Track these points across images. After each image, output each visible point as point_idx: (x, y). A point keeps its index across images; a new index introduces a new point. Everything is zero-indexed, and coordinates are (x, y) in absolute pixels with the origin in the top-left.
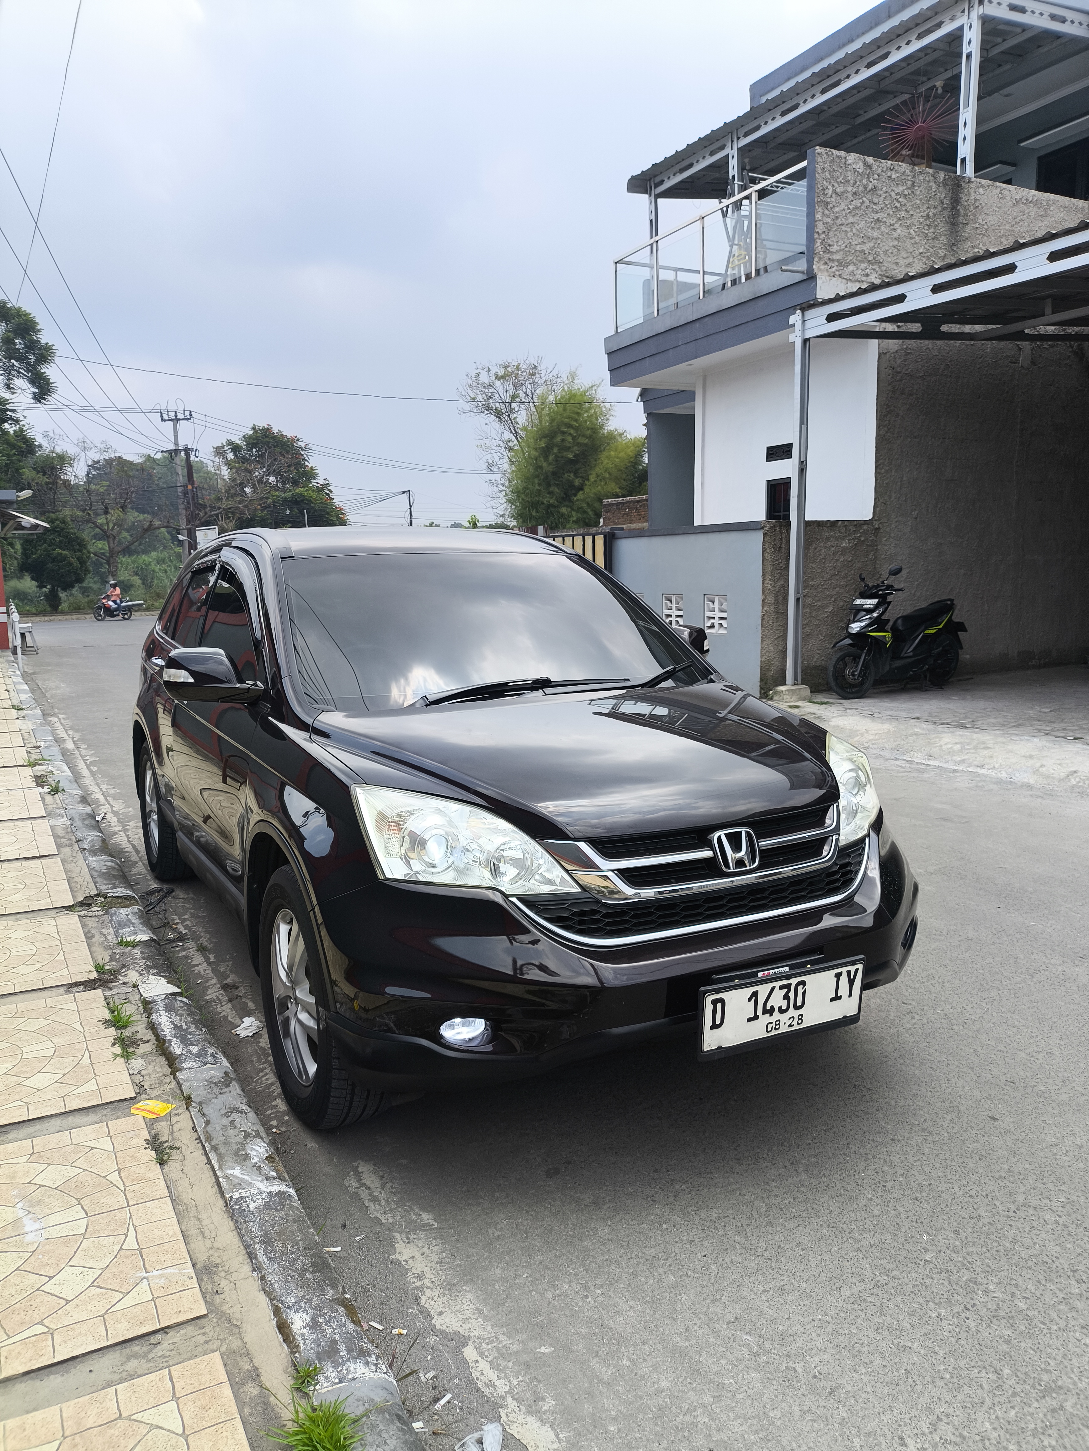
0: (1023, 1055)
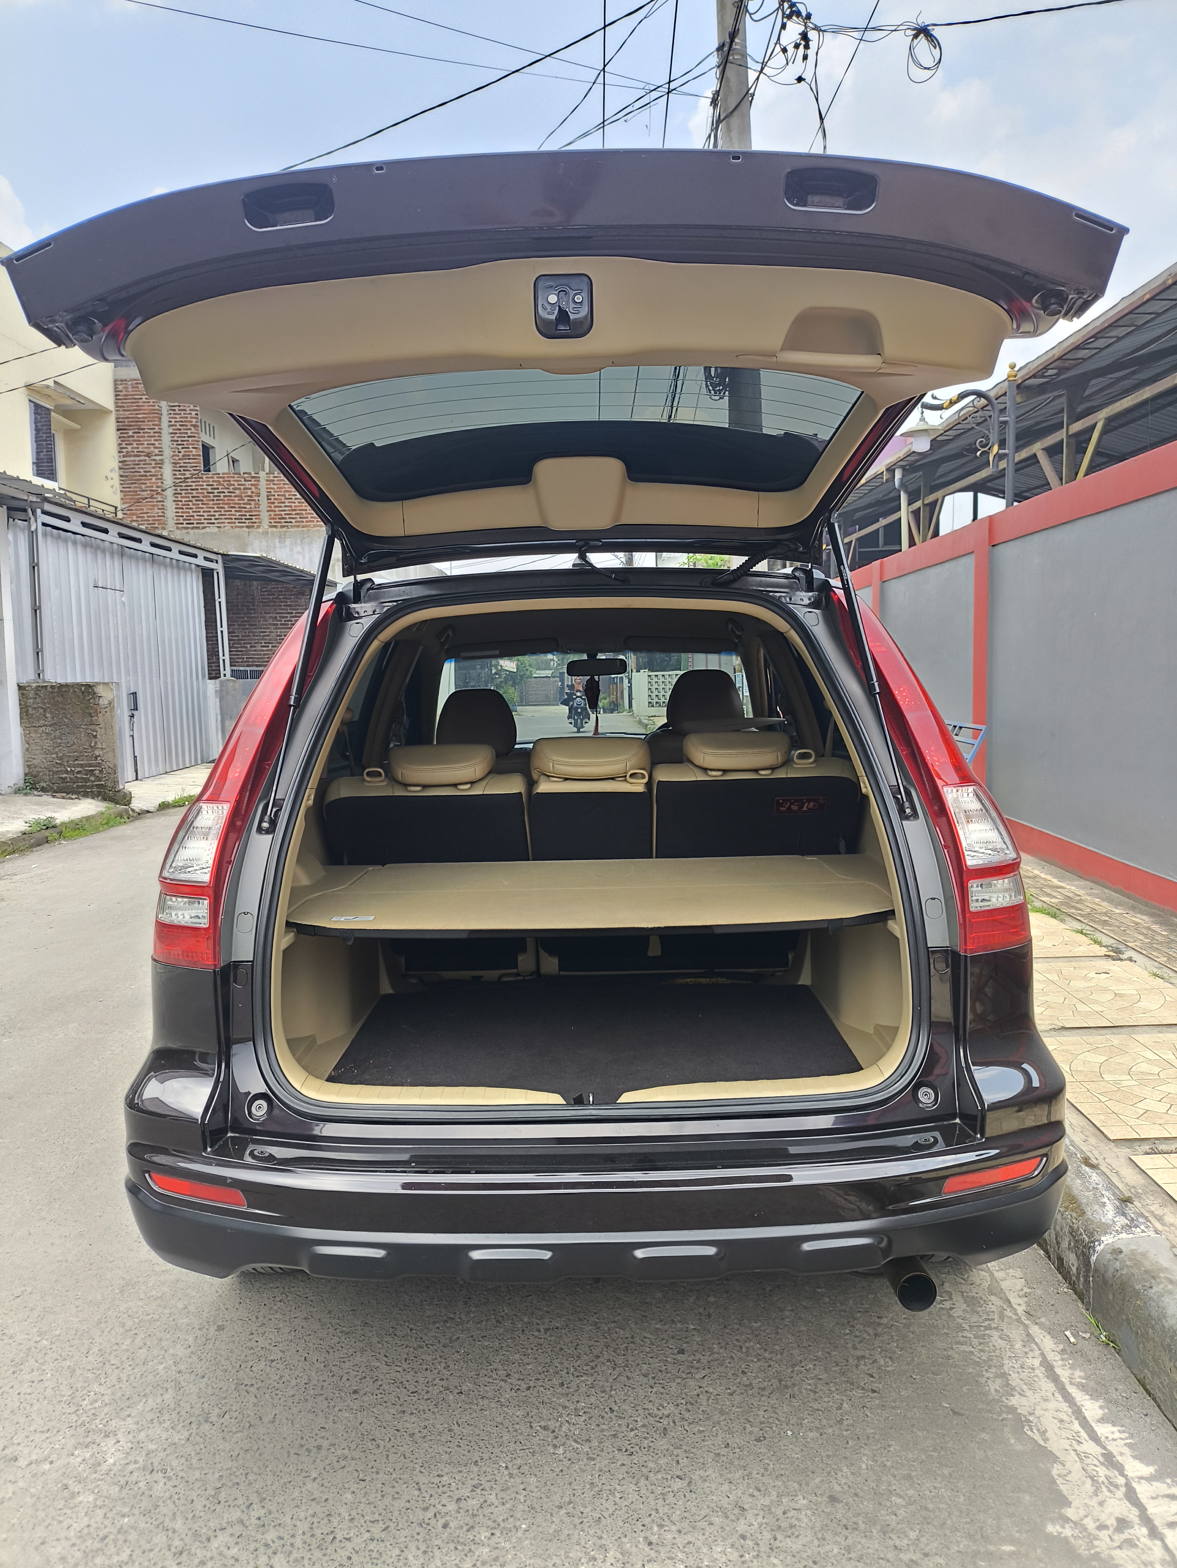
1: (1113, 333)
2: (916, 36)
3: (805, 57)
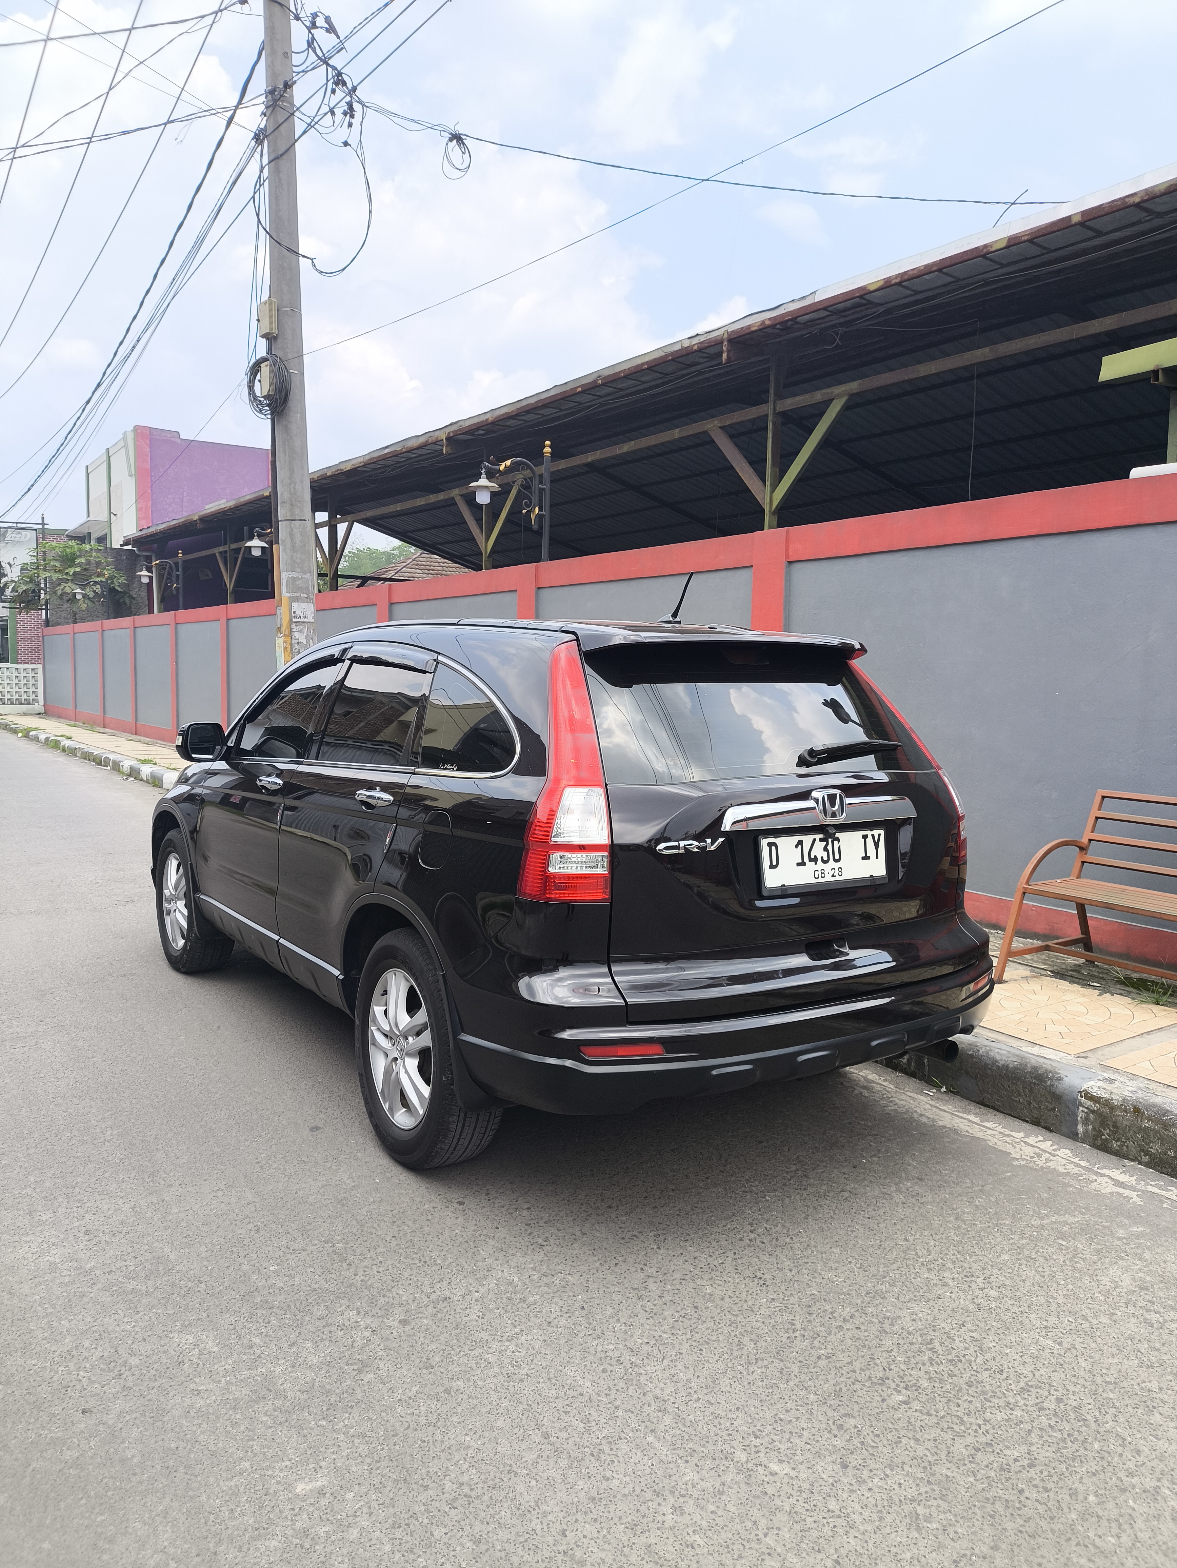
1: (542, 412)
2: (451, 140)
3: (350, 125)
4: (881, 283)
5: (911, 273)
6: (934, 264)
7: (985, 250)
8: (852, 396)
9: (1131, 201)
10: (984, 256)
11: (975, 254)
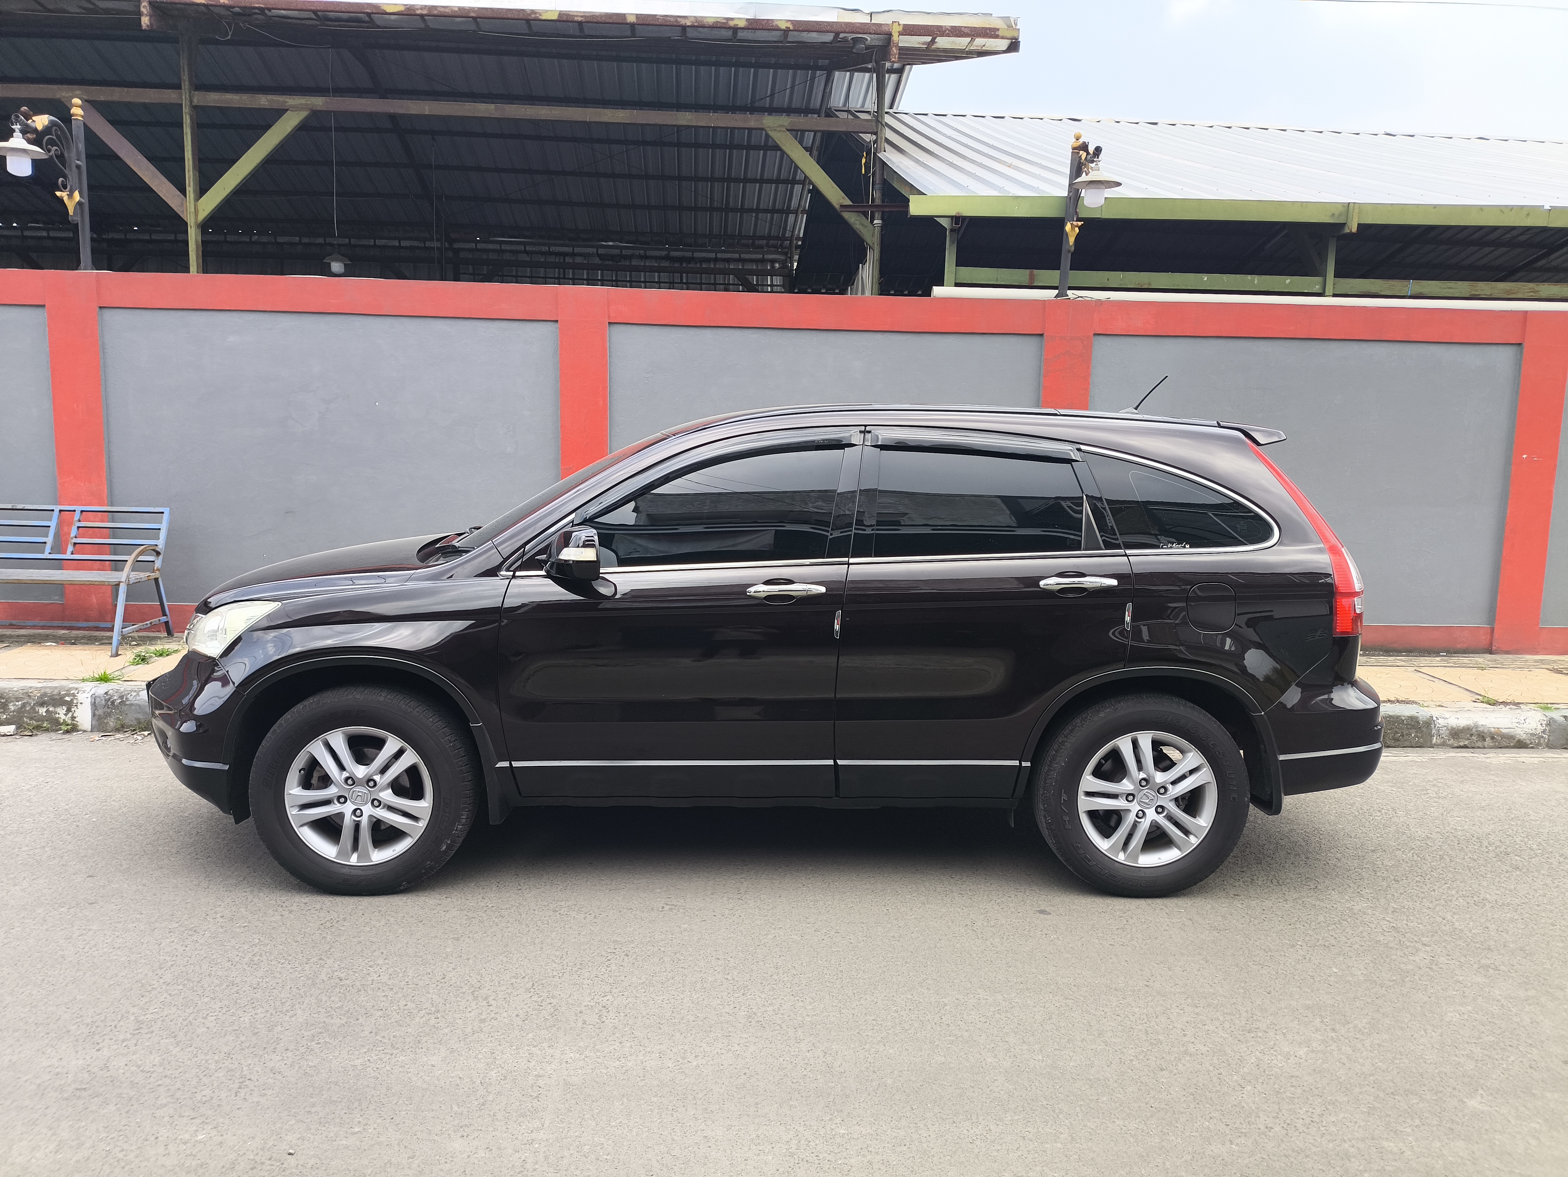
0: (94, 927)
4: (402, 8)
5: (442, 10)
6: (472, 9)
7: (533, 16)
8: (315, 114)
9: (683, 22)
10: (528, 21)
11: (521, 16)
